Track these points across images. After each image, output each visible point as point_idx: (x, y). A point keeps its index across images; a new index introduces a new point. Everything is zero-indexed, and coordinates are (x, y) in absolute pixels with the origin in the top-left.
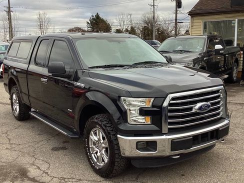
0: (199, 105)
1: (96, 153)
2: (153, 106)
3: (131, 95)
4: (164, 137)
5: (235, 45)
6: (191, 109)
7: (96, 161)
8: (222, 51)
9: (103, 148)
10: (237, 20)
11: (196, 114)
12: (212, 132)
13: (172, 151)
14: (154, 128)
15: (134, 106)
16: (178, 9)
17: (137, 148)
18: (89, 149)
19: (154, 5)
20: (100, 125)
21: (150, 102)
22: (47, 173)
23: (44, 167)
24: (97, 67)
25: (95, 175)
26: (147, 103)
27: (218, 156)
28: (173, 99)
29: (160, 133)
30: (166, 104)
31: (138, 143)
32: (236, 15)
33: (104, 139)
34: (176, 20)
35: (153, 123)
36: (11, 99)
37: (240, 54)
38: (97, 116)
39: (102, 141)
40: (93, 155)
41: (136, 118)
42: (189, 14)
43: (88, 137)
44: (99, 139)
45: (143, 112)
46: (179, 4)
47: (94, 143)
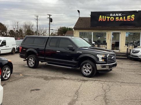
0: (113, 57)
2: (105, 57)
4: (107, 64)
6: (111, 58)
9: (89, 69)
10: (93, 32)
11: (112, 59)
12: (114, 65)
13: (109, 68)
14: (105, 62)
15: (100, 57)
19: (37, 19)
20: (88, 63)
26: (103, 56)
29: (106, 64)
30: (108, 56)
31: (102, 66)
34: (49, 28)
35: (105, 61)
38: (87, 60)
39: (88, 67)
41: (101, 60)
45: (103, 58)
46: (51, 20)
47: (84, 69)
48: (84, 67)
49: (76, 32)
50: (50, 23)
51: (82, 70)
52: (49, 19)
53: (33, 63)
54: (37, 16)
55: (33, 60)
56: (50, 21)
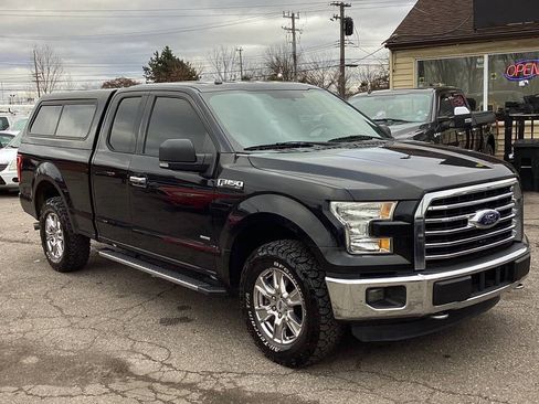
0: (479, 214)
1: (272, 320)
2: (395, 218)
3: (352, 196)
4: (419, 277)
5: (485, 109)
6: (465, 222)
7: (271, 336)
8: (470, 120)
9: (290, 306)
10: (486, 57)
13: (434, 304)
15: (357, 218)
16: (346, 37)
17: (367, 302)
18: (254, 314)
19: (293, 29)
20: (281, 261)
21: (388, 209)
22: (170, 365)
23: (160, 354)
24: (261, 148)
25: (271, 364)
26: (383, 212)
27: (503, 320)
28: (434, 203)
31: (369, 290)
32: (483, 46)
33: (290, 288)
34: (342, 60)
36: (42, 226)
37: (497, 127)
38: (272, 244)
39: (285, 295)
40: (263, 325)
42: (386, 46)
43: (251, 290)
44: (279, 292)
45: (376, 230)
46: (348, 27)
47: (266, 300)
50: (343, 40)
51: (252, 309)
52: (338, 23)
54: (293, 17)
56: (342, 30)
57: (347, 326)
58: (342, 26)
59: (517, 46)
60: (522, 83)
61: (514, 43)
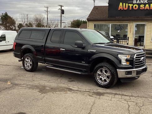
0: (142, 58)
3: (123, 54)
4: (134, 69)
6: (140, 59)
7: (101, 82)
9: (106, 76)
10: (111, 24)
13: (136, 75)
14: (130, 66)
15: (123, 58)
17: (125, 74)
20: (105, 67)
21: (129, 56)
22: (80, 88)
23: (76, 87)
28: (137, 55)
30: (135, 57)
34: (61, 21)
35: (130, 64)
40: (98, 80)
41: (124, 63)
43: (96, 73)
45: (127, 60)
46: (63, 12)
48: (99, 72)
49: (90, 24)
50: (61, 15)
51: (96, 77)
53: (31, 65)
54: (47, 8)
55: (30, 61)
57: (119, 79)
58: (61, 11)
59: (118, 22)
60: (118, 31)
61: (117, 22)
